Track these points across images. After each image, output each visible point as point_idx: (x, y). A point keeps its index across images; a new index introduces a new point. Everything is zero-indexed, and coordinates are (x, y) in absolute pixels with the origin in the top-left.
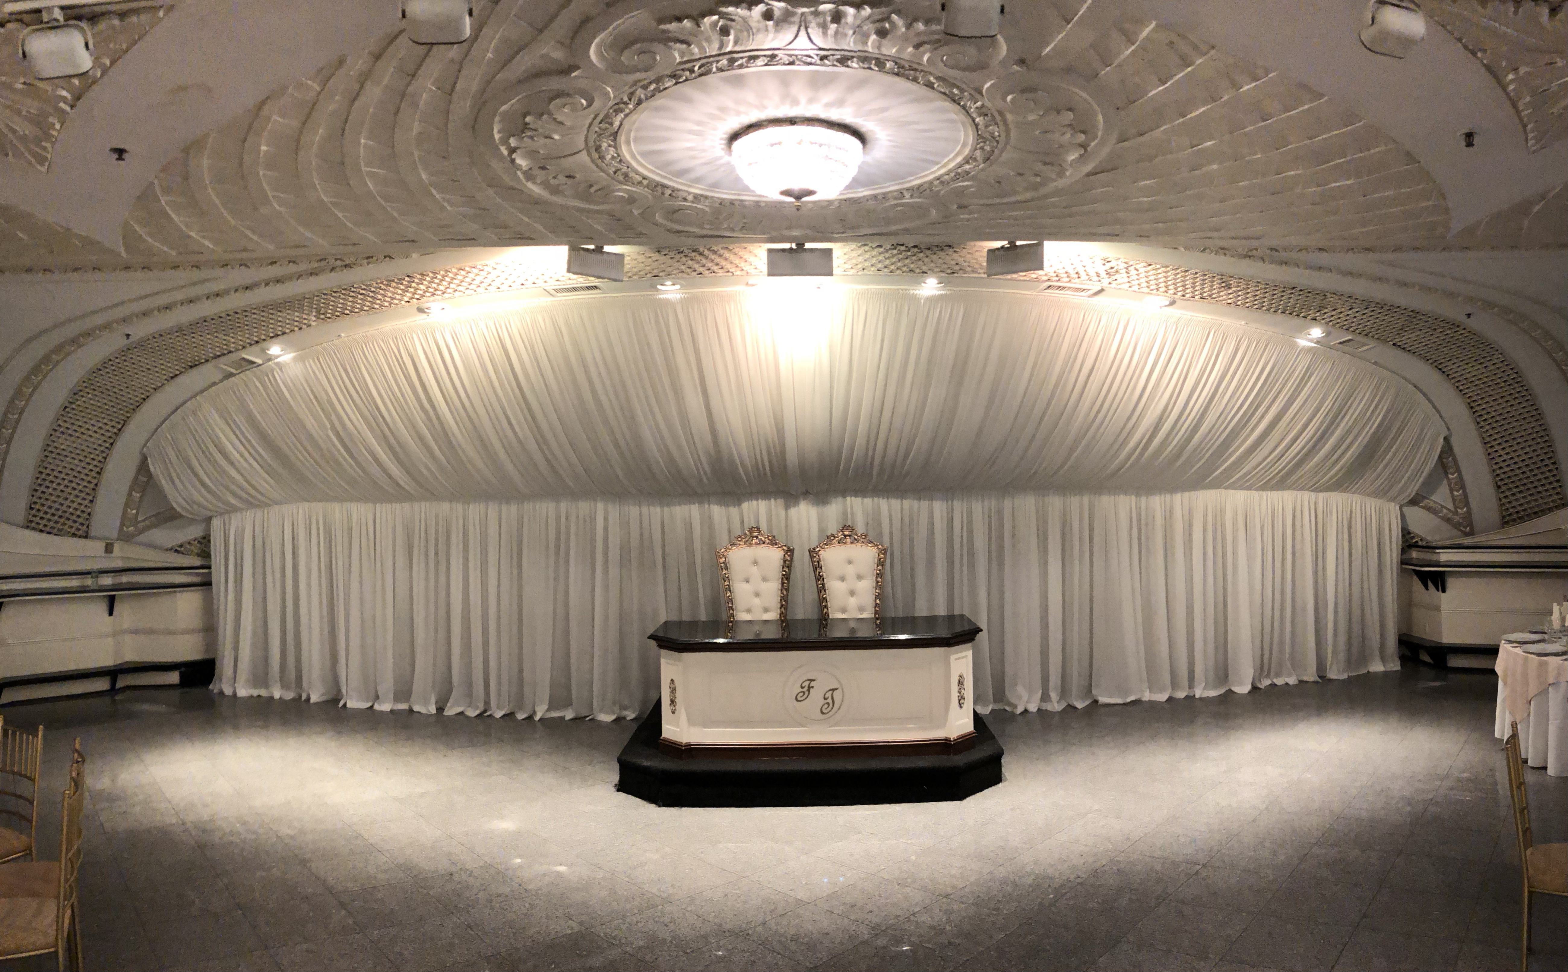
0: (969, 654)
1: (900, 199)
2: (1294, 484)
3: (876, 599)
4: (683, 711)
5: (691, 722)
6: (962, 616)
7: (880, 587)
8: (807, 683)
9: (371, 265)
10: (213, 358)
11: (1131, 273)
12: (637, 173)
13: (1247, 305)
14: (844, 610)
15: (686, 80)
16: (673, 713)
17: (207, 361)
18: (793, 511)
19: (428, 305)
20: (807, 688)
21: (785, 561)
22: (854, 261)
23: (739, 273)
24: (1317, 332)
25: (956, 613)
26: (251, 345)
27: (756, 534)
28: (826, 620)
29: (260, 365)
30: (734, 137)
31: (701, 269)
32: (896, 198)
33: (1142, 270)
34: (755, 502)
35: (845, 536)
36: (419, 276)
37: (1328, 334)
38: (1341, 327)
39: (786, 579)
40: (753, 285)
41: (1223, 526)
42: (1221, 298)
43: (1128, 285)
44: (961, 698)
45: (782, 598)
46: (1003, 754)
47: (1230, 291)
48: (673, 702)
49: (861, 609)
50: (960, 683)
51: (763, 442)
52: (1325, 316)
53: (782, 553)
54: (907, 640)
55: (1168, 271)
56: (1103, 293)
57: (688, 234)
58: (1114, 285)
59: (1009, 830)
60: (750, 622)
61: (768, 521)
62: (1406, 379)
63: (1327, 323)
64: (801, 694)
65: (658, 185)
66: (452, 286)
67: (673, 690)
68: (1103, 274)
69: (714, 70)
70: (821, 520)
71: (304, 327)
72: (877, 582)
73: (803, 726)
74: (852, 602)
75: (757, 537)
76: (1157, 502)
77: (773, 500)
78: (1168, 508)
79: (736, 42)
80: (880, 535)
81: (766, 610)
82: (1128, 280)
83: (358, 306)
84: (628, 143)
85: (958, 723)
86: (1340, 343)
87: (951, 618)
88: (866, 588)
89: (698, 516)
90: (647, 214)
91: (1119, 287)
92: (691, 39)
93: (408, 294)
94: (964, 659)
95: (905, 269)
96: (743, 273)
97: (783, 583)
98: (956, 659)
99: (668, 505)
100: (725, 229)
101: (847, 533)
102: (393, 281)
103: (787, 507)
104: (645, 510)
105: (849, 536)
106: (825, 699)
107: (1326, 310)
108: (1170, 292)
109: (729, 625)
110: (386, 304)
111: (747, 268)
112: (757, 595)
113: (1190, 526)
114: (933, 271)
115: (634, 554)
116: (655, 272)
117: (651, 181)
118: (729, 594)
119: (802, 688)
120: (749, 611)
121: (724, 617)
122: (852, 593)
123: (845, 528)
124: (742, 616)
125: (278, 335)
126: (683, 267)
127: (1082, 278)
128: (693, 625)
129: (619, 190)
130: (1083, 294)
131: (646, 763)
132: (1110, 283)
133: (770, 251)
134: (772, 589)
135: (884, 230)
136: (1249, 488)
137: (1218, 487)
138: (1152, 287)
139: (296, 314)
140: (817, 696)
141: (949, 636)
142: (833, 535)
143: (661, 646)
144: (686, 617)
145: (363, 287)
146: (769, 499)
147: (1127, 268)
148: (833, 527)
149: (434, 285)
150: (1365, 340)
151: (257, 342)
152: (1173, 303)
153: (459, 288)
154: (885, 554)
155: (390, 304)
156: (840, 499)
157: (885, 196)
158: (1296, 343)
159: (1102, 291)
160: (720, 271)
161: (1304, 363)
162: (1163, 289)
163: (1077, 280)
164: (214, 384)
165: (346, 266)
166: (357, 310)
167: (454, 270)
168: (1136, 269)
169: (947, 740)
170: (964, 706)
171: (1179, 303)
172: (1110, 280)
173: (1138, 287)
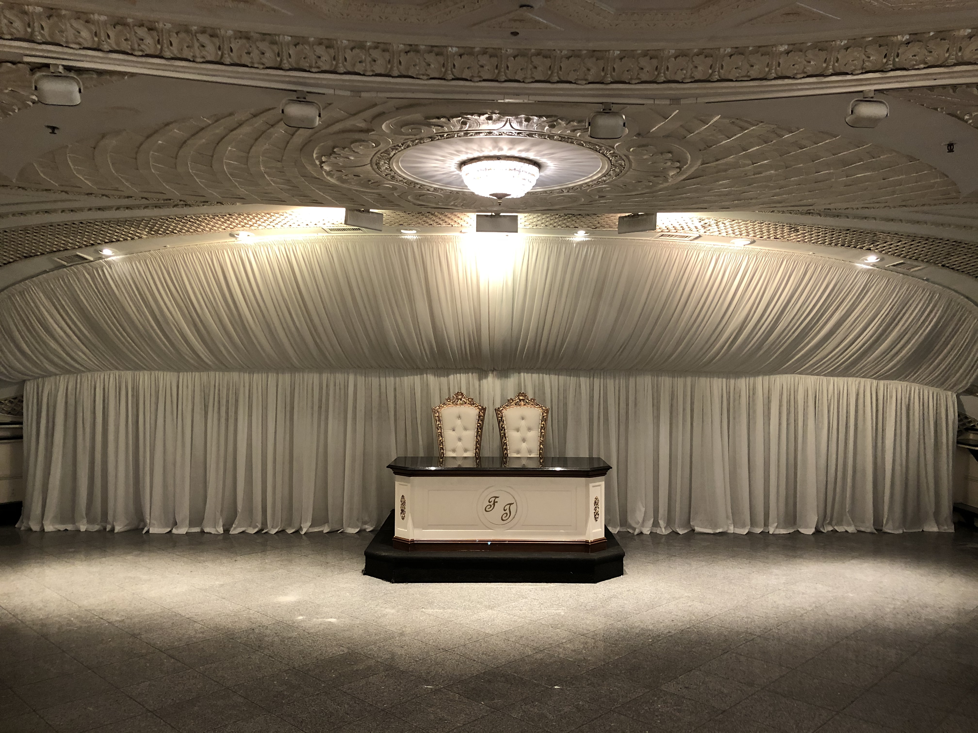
0: (603, 484)
1: (561, 193)
2: (857, 372)
3: (540, 444)
4: (410, 518)
5: (416, 525)
6: (599, 459)
7: (543, 436)
8: (493, 499)
9: (205, 206)
10: (48, 253)
11: (720, 226)
12: (400, 176)
13: (813, 242)
14: (518, 452)
15: (438, 139)
16: (403, 519)
17: (42, 254)
18: (484, 381)
19: (237, 232)
20: (493, 503)
21: (479, 417)
22: (531, 221)
23: (456, 225)
24: (872, 258)
25: (595, 456)
26: (86, 246)
27: (460, 397)
28: (506, 458)
29: (92, 261)
30: (463, 163)
31: (432, 223)
32: (558, 193)
33: (727, 224)
34: (458, 375)
35: (520, 400)
36: (236, 215)
37: (882, 260)
38: (893, 254)
39: (480, 428)
40: (464, 233)
41: (796, 402)
42: (792, 238)
43: (718, 232)
44: (596, 514)
45: (477, 442)
46: (624, 555)
47: (799, 233)
48: (402, 511)
49: (530, 452)
50: (596, 503)
51: (466, 333)
52: (878, 247)
53: (478, 411)
54: (560, 471)
55: (748, 224)
56: (701, 238)
57: (427, 207)
58: (708, 233)
59: (625, 602)
60: (454, 458)
61: (467, 389)
62: (956, 291)
63: (881, 252)
64: (489, 507)
65: (412, 182)
66: (258, 222)
67: (403, 504)
68: (699, 227)
69: (456, 136)
70: (503, 390)
71: (136, 238)
72: (542, 433)
73: (491, 529)
74: (524, 445)
75: (461, 399)
76: (743, 383)
77: (470, 374)
78: (751, 387)
79: (469, 127)
80: (544, 401)
81: (466, 450)
82: (718, 229)
83: (186, 229)
84: (397, 162)
85: (594, 531)
86: (894, 266)
87: (591, 459)
88: (534, 436)
89: (419, 384)
90: (403, 195)
91: (712, 234)
92: (444, 125)
93: (226, 225)
94: (599, 487)
95: (563, 225)
96: (459, 225)
97: (478, 432)
98: (593, 486)
99: (400, 376)
100: (452, 205)
101: (521, 398)
102: (217, 216)
103: (480, 379)
104: (383, 380)
105: (523, 400)
106: (505, 510)
107: (878, 243)
108: (750, 235)
109: (441, 459)
110: (207, 229)
111: (462, 222)
112: (460, 439)
113: (769, 402)
114: (582, 226)
115: (375, 411)
116: (401, 223)
117: (408, 180)
118: (441, 439)
119: (489, 502)
120: (454, 451)
121: (436, 454)
122: (524, 440)
123: (520, 394)
124: (449, 454)
125: (113, 242)
126: (420, 221)
127: (685, 230)
128: (415, 459)
129: (387, 184)
130: (686, 239)
131: (384, 554)
132: (705, 232)
133: (477, 215)
134: (470, 435)
135: (551, 208)
136: (818, 374)
137: (793, 373)
138: (736, 234)
139: (132, 229)
140: (499, 510)
141: (589, 469)
142: (511, 399)
143: (396, 473)
144: (410, 454)
145: (194, 217)
146: (468, 373)
147: (717, 223)
148: (511, 394)
149: (245, 221)
150: (915, 263)
151: (92, 244)
152: (753, 242)
153: (263, 224)
154: (547, 413)
155: (211, 229)
156: (516, 375)
157: (552, 192)
158: (855, 266)
159: (700, 236)
160: (444, 224)
161: (862, 281)
162: (746, 234)
163: (682, 231)
164: (45, 272)
165: (186, 205)
166: (184, 231)
167: (263, 214)
168: (723, 223)
169: (587, 542)
170: (599, 520)
171: (757, 242)
172: (705, 230)
173: (726, 233)
